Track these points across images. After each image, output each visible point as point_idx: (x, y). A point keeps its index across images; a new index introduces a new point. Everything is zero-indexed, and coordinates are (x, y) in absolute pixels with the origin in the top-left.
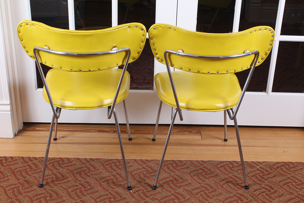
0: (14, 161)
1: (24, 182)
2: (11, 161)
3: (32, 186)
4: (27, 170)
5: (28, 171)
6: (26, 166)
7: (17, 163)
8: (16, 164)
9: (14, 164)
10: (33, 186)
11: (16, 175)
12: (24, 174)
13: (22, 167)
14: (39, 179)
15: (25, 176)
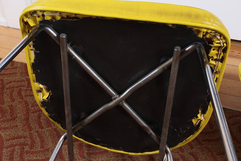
0: (12, 69)
1: (8, 108)
2: (9, 69)
3: (14, 119)
4: (23, 88)
5: (24, 90)
6: (24, 81)
7: (15, 73)
8: (13, 74)
9: (10, 74)
10: (17, 119)
11: (4, 93)
12: (15, 93)
13: (18, 82)
14: (30, 107)
15: (15, 98)
